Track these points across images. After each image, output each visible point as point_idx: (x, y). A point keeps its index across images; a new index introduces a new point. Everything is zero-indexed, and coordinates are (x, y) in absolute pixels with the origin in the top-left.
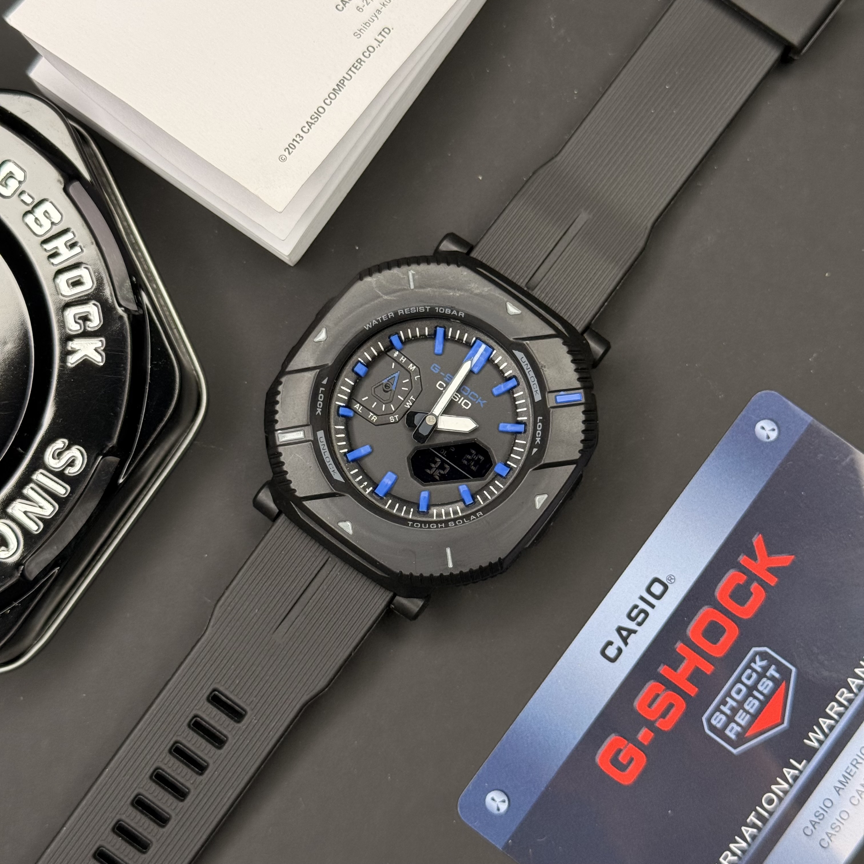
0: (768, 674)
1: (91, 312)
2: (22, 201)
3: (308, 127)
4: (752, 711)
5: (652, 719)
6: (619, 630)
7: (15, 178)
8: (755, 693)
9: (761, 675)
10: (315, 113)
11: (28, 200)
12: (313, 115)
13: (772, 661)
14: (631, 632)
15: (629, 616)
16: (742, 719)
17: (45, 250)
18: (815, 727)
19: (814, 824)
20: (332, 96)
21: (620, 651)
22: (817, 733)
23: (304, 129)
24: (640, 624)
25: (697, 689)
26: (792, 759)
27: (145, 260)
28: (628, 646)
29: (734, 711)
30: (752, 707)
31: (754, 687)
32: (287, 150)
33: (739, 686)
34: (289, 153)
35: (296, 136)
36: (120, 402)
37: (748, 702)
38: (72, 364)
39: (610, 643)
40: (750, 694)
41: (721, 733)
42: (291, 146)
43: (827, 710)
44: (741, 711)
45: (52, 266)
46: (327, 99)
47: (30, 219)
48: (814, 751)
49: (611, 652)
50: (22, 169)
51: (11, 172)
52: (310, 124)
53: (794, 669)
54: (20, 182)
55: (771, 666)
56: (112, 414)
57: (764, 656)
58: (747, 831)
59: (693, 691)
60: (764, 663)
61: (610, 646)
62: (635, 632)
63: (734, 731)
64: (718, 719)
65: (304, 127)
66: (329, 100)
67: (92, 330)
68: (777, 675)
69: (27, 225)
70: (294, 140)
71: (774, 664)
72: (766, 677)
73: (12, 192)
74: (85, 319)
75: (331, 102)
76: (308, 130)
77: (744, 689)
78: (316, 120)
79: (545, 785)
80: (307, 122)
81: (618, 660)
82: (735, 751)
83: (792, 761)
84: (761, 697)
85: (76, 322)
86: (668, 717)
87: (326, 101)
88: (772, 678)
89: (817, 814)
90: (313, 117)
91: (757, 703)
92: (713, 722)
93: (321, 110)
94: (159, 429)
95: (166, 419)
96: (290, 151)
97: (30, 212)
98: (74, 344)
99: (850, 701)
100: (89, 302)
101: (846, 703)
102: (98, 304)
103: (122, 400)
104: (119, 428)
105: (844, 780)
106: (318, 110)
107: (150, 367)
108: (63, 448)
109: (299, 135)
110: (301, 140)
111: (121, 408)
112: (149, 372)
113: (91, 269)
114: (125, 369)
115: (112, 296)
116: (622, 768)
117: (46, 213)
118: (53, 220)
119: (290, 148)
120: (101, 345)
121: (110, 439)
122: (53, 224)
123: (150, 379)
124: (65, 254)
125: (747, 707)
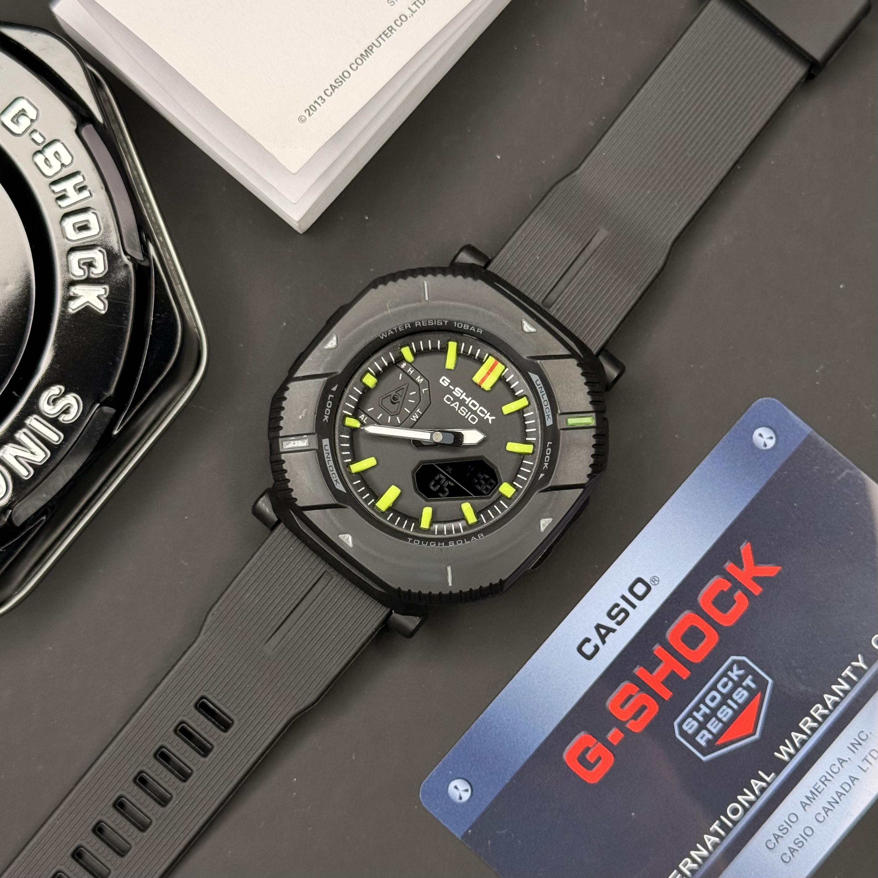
0: (744, 684)
1: (97, 259)
2: (33, 140)
3: (331, 90)
4: (725, 719)
5: (624, 720)
6: (598, 627)
7: (27, 116)
8: (730, 702)
9: (737, 685)
10: (340, 76)
11: (39, 139)
12: (338, 79)
13: (749, 671)
14: (610, 630)
15: (609, 614)
16: (714, 726)
17: (53, 191)
18: (787, 741)
19: (777, 837)
20: (359, 61)
21: (597, 648)
22: (788, 747)
23: (327, 92)
24: (619, 623)
25: (671, 693)
26: (761, 771)
27: (153, 212)
28: (605, 644)
29: (707, 717)
30: (725, 716)
31: (729, 696)
32: (307, 111)
33: (714, 693)
34: (309, 115)
35: (318, 99)
36: (120, 352)
37: (721, 710)
38: (73, 310)
39: (587, 640)
40: (723, 702)
41: (691, 738)
42: (312, 107)
43: (801, 725)
44: (714, 719)
45: (59, 208)
46: (353, 64)
47: (39, 159)
48: (784, 764)
49: (588, 649)
50: (35, 108)
51: (23, 110)
52: (334, 88)
53: (770, 681)
54: (32, 121)
55: (748, 675)
56: (111, 364)
57: (741, 665)
58: (710, 840)
59: (667, 695)
60: (741, 672)
61: (587, 643)
62: (614, 631)
63: (705, 738)
64: (690, 726)
65: (327, 90)
66: (356, 65)
67: (97, 277)
68: (753, 686)
69: (36, 164)
70: (315, 102)
71: (751, 675)
72: (742, 686)
73: (23, 130)
74: (90, 265)
75: (357, 67)
76: (331, 93)
77: (719, 697)
78: (340, 84)
79: (510, 777)
80: (331, 86)
81: (594, 658)
82: (704, 759)
83: (760, 773)
84: (735, 706)
85: (80, 267)
86: (640, 718)
87: (352, 66)
88: (748, 688)
89: (781, 828)
90: (337, 81)
91: (730, 712)
92: (685, 727)
93: (346, 74)
94: (157, 383)
95: (165, 373)
96: (311, 113)
97: (40, 152)
98: (76, 290)
99: (824, 717)
100: (96, 248)
101: (820, 719)
102: (104, 251)
103: (122, 350)
104: (117, 379)
105: (812, 797)
106: (343, 74)
107: (152, 319)
108: (58, 395)
109: (321, 97)
110: (322, 103)
111: (120, 358)
112: (151, 324)
113: (99, 215)
114: (127, 319)
115: (119, 244)
116: (589, 766)
117: (56, 154)
118: (63, 162)
119: (310, 110)
120: (104, 293)
121: (108, 388)
122: (63, 165)
123: (152, 332)
124: (74, 197)
125: (719, 715)
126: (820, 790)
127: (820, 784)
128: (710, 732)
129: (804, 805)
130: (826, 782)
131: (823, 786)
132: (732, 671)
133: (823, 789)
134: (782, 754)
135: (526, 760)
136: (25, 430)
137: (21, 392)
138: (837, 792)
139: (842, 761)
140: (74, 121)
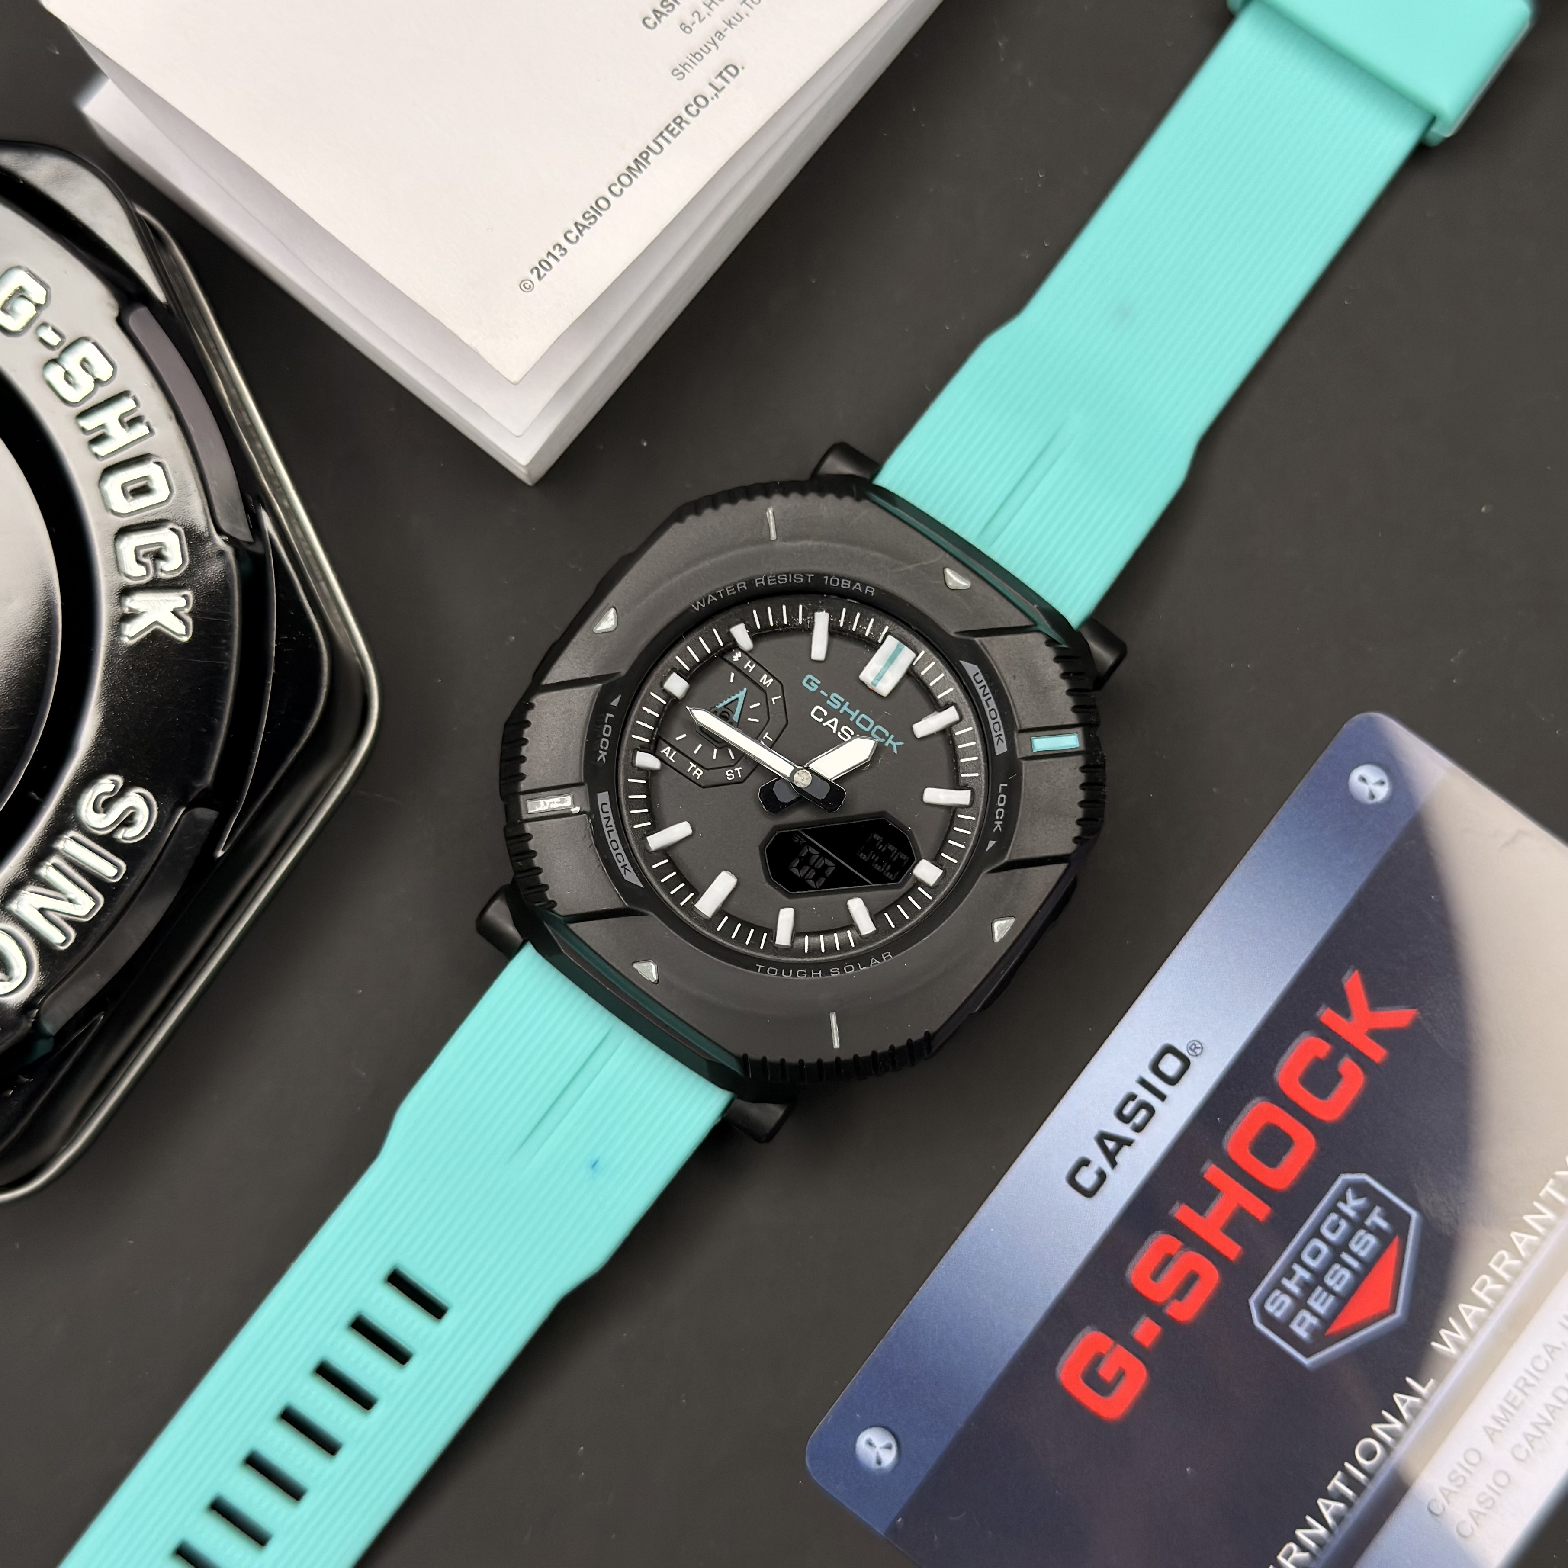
0: (1368, 1222)
1: (168, 545)
2: (42, 340)
3: (576, 232)
4: (1338, 1288)
5: (1159, 1301)
6: (1102, 1138)
7: (29, 300)
8: (1345, 1257)
9: (1357, 1225)
10: (592, 208)
11: (54, 339)
12: (588, 212)
13: (1376, 1199)
14: (1123, 1142)
15: (1119, 1114)
16: (1321, 1303)
17: (83, 430)
18: (1452, 1320)
19: (1447, 1495)
20: (624, 179)
21: (1102, 1176)
22: (1455, 1331)
23: (569, 236)
24: (1138, 1129)
25: (1239, 1248)
26: (1410, 1377)
27: (269, 458)
28: (1117, 1167)
29: (1308, 1288)
30: (1338, 1283)
31: (1343, 1246)
32: (535, 271)
33: (1317, 1243)
34: (540, 277)
35: (554, 248)
36: (220, 709)
37: (1331, 1272)
38: (131, 638)
39: (1084, 1163)
40: (1335, 1258)
41: (1282, 1328)
42: (544, 264)
43: (1474, 1289)
44: (1319, 1289)
45: (95, 459)
46: (615, 185)
47: (55, 374)
48: (1450, 1363)
49: (1087, 1178)
50: (42, 283)
51: (21, 288)
52: (581, 228)
53: (1414, 1214)
54: (38, 307)
55: (1374, 1207)
56: (204, 730)
57: (1361, 1190)
58: (1329, 1507)
59: (1232, 1250)
60: (1361, 1202)
61: (1084, 1168)
62: (1129, 1143)
63: (1306, 1325)
64: (1277, 1303)
65: (570, 232)
66: (619, 186)
67: (170, 576)
68: (1384, 1225)
69: (49, 384)
70: (549, 253)
71: (1379, 1206)
72: (1365, 1227)
73: (24, 324)
74: (158, 556)
75: (622, 190)
76: (577, 237)
77: (1325, 1249)
78: (592, 220)
79: (965, 1418)
80: (576, 224)
81: (1099, 1193)
82: (1306, 1361)
83: (1409, 1380)
84: (1355, 1264)
85: (138, 562)
86: (1188, 1296)
87: (613, 188)
88: (1376, 1231)
89: (1453, 1477)
90: (587, 216)
91: (1347, 1275)
92: (1270, 1308)
93: (602, 203)
94: (291, 759)
95: (304, 740)
96: (542, 275)
97: (55, 361)
98: (135, 602)
99: (1515, 1273)
100: (164, 526)
101: (1506, 1276)
102: (180, 529)
103: (223, 705)
104: (216, 757)
105: (1502, 1416)
106: (597, 203)
107: (275, 645)
108: (112, 792)
109: (559, 245)
110: (562, 255)
111: (220, 719)
112: (274, 655)
113: (168, 467)
114: (229, 649)
115: (206, 515)
116: (1103, 1388)
117: (84, 364)
118: (98, 376)
119: (541, 268)
120: (184, 604)
121: (200, 773)
122: (97, 381)
123: (276, 668)
124: (120, 437)
125: (1329, 1281)
126: (1516, 1404)
127: (1516, 1392)
128: (1314, 1313)
129: (1491, 1434)
130: (1527, 1390)
131: (1521, 1396)
132: (1345, 1202)
133: (1523, 1401)
134: (1445, 1344)
135: (990, 1385)
136: (55, 859)
137: (45, 791)
138: (1547, 1406)
139: (1551, 1350)
140: (113, 301)
